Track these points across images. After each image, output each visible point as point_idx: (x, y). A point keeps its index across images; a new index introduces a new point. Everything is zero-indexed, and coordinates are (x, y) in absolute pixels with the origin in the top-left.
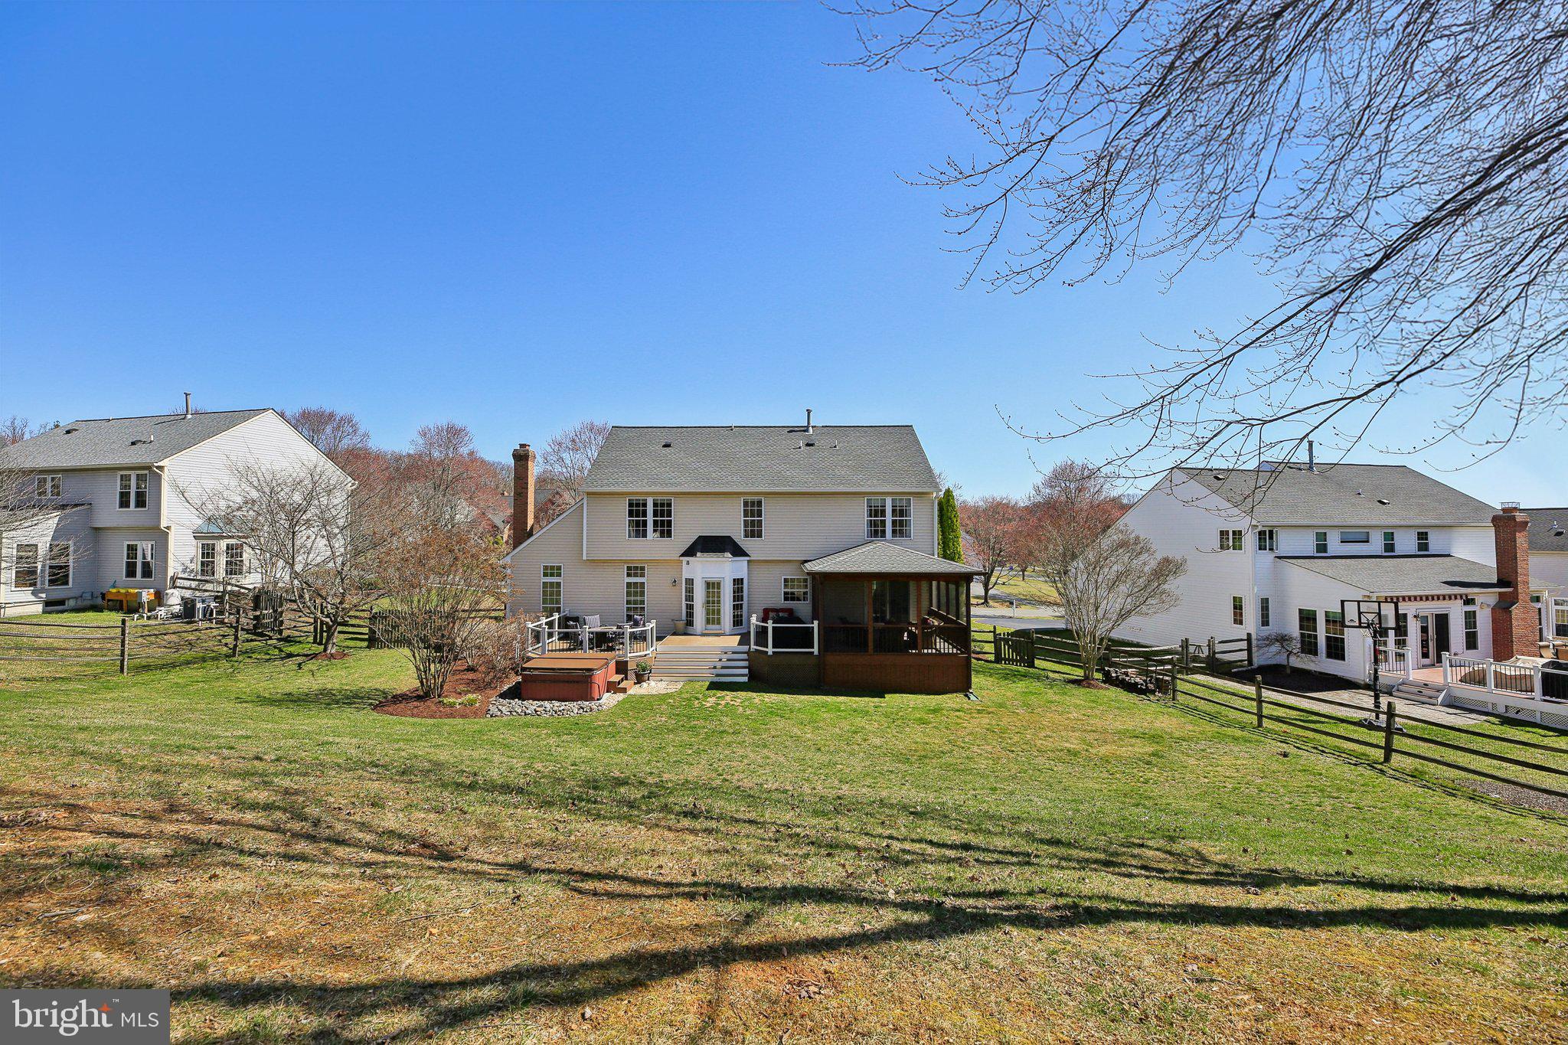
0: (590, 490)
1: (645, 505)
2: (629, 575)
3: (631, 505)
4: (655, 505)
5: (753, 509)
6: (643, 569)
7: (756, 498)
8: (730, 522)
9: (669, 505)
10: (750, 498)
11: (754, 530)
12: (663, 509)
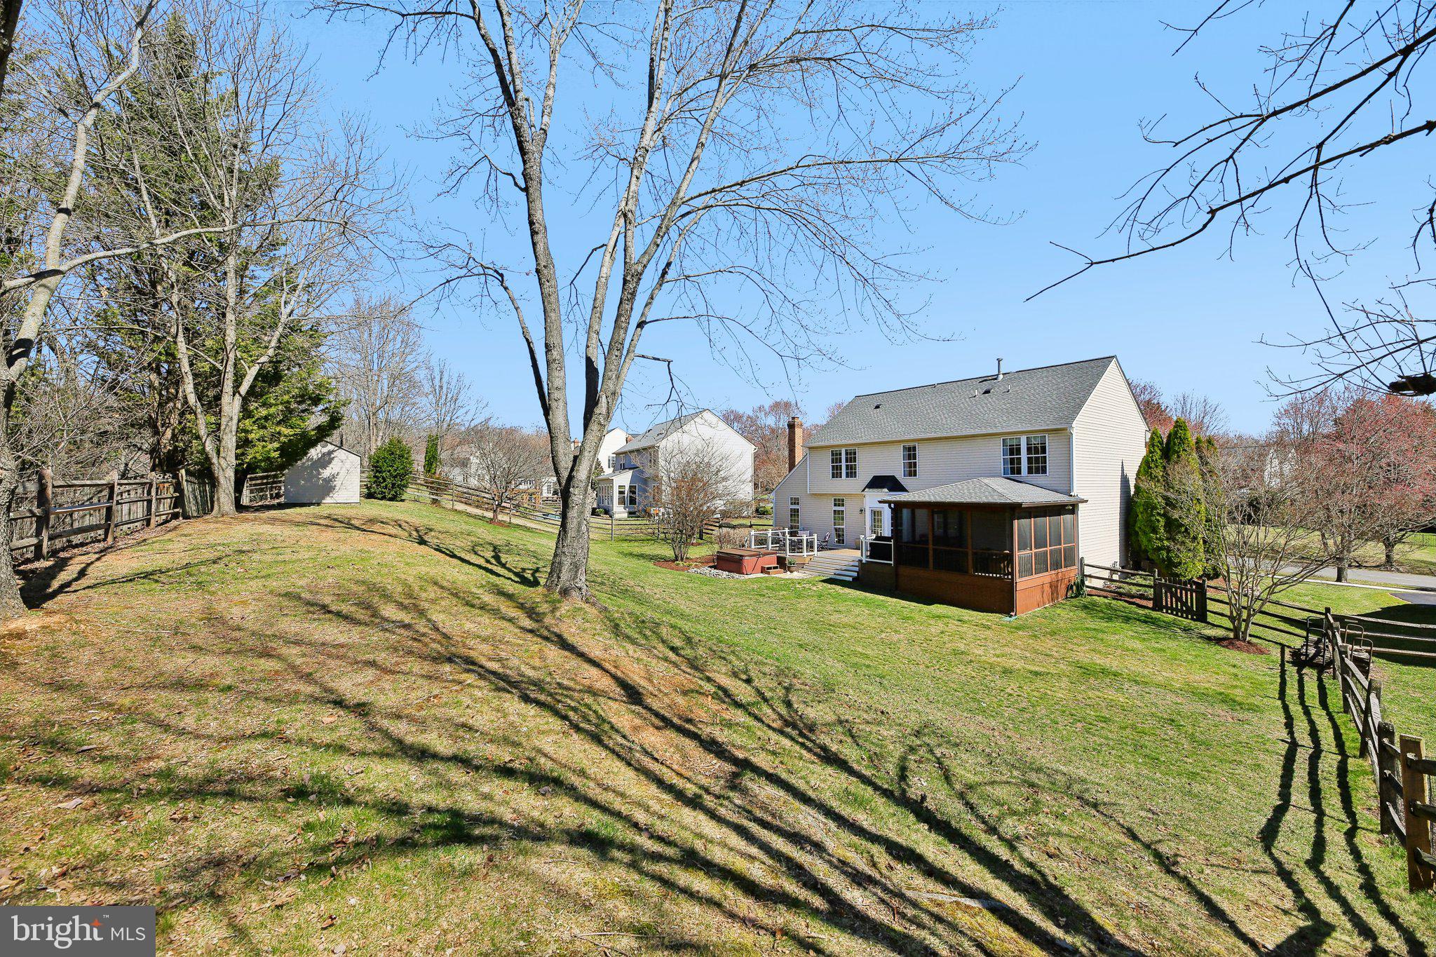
0: (811, 445)
1: (840, 454)
2: (835, 505)
3: (833, 455)
4: (847, 454)
5: (910, 453)
6: (843, 500)
7: (912, 444)
8: (894, 465)
9: (855, 453)
10: (907, 445)
11: (912, 471)
12: (851, 457)
